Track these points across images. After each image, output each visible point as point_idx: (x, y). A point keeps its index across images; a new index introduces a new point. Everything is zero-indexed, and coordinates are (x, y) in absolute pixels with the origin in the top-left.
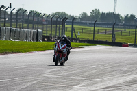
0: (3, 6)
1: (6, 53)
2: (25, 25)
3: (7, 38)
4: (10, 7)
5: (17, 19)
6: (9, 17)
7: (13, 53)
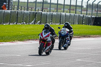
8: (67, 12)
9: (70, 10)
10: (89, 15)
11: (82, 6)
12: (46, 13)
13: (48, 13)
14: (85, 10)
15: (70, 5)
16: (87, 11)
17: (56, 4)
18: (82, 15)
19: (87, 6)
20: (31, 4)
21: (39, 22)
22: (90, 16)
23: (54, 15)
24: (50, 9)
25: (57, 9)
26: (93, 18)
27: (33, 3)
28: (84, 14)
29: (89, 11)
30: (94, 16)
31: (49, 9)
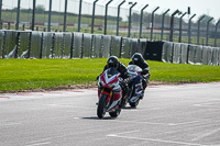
0: (177, 11)
1: (182, 83)
2: (211, 41)
3: (184, 60)
4: (189, 13)
5: (198, 31)
6: (187, 27)
7: (192, 82)
8: (86, 31)
9: (92, 26)
10: (135, 36)
11: (118, 19)
12: (40, 33)
13: (45, 34)
14: (125, 27)
15: (93, 17)
16: (129, 28)
17: (61, 14)
18: (119, 38)
19: (130, 17)
20: (7, 14)
21: (24, 53)
22: (135, 40)
23: (59, 38)
24: (49, 26)
25: (64, 25)
26: (143, 43)
27: (12, 11)
28: (124, 34)
29: (135, 30)
30: (145, 40)
31: (46, 24)
